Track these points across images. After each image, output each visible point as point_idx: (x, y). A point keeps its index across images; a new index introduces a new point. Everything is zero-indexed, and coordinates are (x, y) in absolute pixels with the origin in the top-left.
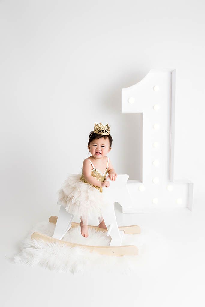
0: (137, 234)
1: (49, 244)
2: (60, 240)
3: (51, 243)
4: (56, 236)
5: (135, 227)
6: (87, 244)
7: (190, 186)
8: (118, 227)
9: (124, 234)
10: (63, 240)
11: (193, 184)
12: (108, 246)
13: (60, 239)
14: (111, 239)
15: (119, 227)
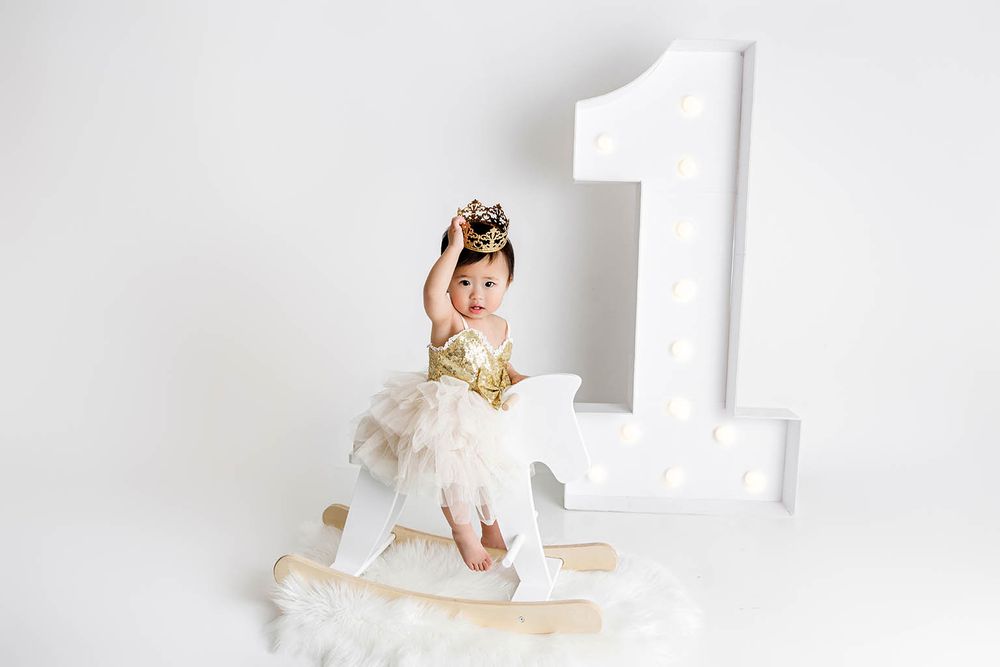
0: (605, 571)
1: (318, 586)
2: (355, 578)
3: (324, 582)
4: (340, 564)
5: (601, 547)
6: (441, 594)
7: (789, 429)
8: (541, 547)
9: (562, 568)
10: (364, 578)
11: (800, 422)
12: (507, 601)
13: (357, 575)
14: (518, 581)
15: (544, 547)
